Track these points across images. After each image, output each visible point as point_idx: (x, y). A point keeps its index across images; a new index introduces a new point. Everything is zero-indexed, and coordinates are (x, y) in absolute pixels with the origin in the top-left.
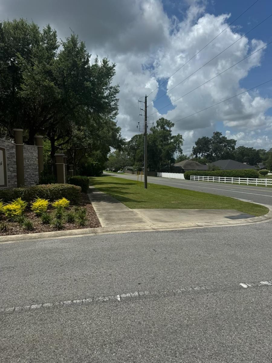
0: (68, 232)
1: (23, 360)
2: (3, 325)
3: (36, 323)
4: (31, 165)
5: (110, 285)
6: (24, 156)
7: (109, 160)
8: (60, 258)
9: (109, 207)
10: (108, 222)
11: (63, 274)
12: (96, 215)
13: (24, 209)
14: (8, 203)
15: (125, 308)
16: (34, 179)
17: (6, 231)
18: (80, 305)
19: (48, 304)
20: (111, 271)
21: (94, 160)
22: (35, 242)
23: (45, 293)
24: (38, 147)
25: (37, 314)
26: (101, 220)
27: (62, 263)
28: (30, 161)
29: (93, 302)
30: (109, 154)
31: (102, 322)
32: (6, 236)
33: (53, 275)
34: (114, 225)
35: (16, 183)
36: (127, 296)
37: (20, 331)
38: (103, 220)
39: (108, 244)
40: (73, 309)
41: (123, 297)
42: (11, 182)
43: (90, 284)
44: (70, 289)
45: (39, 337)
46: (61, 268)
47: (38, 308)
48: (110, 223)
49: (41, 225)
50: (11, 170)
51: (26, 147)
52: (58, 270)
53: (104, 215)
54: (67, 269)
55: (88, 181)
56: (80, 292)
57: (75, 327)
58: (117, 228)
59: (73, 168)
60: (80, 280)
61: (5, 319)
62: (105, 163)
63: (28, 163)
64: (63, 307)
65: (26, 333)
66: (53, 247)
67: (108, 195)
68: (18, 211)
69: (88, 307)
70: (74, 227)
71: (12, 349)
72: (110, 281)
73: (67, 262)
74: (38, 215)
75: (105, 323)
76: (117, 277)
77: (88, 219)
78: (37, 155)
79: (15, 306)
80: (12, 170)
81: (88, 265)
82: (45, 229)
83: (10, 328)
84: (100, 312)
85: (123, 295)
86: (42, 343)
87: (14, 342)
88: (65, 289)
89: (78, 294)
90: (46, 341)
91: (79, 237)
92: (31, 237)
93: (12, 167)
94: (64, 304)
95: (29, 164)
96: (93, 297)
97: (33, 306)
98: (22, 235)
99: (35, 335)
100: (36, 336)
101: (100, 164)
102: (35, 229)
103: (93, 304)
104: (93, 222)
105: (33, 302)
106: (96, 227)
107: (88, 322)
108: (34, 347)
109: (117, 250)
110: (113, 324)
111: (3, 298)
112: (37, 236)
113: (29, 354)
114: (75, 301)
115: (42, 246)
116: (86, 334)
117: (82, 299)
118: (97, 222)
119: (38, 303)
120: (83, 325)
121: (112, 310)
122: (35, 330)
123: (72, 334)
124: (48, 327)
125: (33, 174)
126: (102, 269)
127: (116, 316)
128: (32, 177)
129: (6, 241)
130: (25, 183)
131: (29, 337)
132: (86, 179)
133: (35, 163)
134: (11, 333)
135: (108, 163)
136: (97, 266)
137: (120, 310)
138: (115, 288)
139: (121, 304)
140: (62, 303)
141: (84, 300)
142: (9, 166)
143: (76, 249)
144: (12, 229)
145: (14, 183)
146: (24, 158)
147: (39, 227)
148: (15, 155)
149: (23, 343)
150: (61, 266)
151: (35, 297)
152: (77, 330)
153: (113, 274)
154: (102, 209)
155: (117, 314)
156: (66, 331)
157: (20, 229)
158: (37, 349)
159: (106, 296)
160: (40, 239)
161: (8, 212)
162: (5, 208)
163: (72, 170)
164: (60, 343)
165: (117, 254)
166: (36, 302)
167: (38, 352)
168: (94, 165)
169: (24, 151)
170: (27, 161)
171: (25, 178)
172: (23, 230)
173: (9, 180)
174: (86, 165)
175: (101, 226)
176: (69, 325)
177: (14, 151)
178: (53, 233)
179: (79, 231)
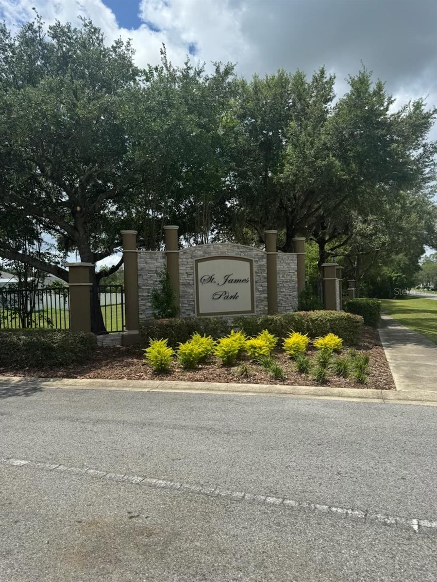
0: (336, 390)
1: (246, 577)
2: (227, 515)
3: (270, 527)
4: (287, 282)
5: (401, 497)
6: (277, 269)
7: (422, 270)
8: (319, 432)
9: (415, 355)
10: (410, 381)
11: (320, 458)
12: (387, 367)
13: (273, 347)
14: (253, 337)
15: (425, 547)
16: (290, 303)
17: (247, 377)
18: (343, 517)
19: (291, 501)
20: (405, 472)
21: (394, 270)
22: (284, 399)
23: (288, 483)
24: (297, 255)
25: (273, 513)
26: (396, 377)
27: (320, 439)
28: (285, 276)
29: (365, 519)
30: (422, 259)
31: (377, 559)
32: (246, 384)
33: (304, 457)
34: (421, 389)
35: (267, 308)
36: (433, 526)
37: (246, 531)
38: (400, 377)
39: (405, 423)
40: (329, 521)
41: (425, 527)
42: (259, 307)
43: (363, 486)
44: (328, 487)
45: (272, 550)
46: (318, 448)
47: (276, 505)
48: (413, 384)
49: (295, 374)
50: (259, 290)
51: (281, 255)
52: (313, 451)
53: (403, 368)
54: (328, 452)
55: (378, 308)
56: (345, 496)
57: (329, 553)
58: (426, 395)
59: (356, 284)
60: (346, 475)
61: (230, 507)
62: (415, 275)
63: (283, 279)
64: (314, 514)
65: (255, 537)
66: (309, 412)
67: (416, 333)
68: (264, 349)
69: (355, 525)
70: (347, 384)
71: (234, 555)
72: (403, 489)
73: (330, 440)
74: (293, 358)
75: (383, 564)
76: (417, 485)
77: (372, 373)
78: (296, 267)
79: (245, 492)
80: (262, 290)
81: (364, 452)
82: (300, 380)
83: (235, 522)
84: (377, 541)
85: (425, 523)
86: (275, 562)
87: (237, 546)
88: (320, 484)
89: (341, 499)
90: (281, 560)
91: (353, 402)
92: (280, 390)
93: (261, 286)
94: (316, 508)
95: (284, 281)
96: (367, 511)
97: (269, 498)
98: (268, 386)
99: (267, 544)
100: (267, 547)
101: (405, 277)
102: (286, 379)
103: (365, 522)
104: (381, 379)
105: (271, 492)
106: (386, 389)
107: (352, 552)
108: (263, 563)
109: (421, 435)
110: (398, 571)
111: (232, 476)
112: (289, 390)
113: (254, 571)
114: (334, 509)
115: (294, 407)
116: (347, 571)
117: (347, 509)
118: (388, 380)
119: (277, 496)
120: (344, 554)
121: (399, 544)
122: (268, 537)
123: (323, 563)
124: (288, 540)
125: (290, 295)
126: (388, 465)
127: (406, 557)
128: (288, 299)
129: (246, 392)
130: (279, 308)
131: (257, 545)
132: (375, 304)
133: (293, 278)
134: (235, 531)
135: (420, 275)
136: (380, 458)
137: (416, 550)
138: (409, 504)
139: (418, 538)
140: (313, 507)
141: (350, 511)
142: (258, 284)
143: (347, 421)
144: (255, 375)
145: (264, 308)
146: (277, 272)
147: (292, 377)
148: (265, 268)
149: (249, 551)
150: (319, 445)
151: (274, 485)
152: (332, 560)
153: (408, 477)
154: (402, 358)
155: (409, 555)
156: (314, 555)
157: (266, 377)
158: (267, 568)
159: (391, 516)
160: (292, 395)
161: (252, 350)
162: (249, 343)
163: (353, 289)
164: (302, 571)
165: (421, 444)
166: (275, 494)
167: (268, 573)
168: (394, 278)
169: (278, 262)
170: (281, 275)
171: (278, 300)
172: (270, 379)
173: (258, 303)
174: (379, 279)
175: (395, 388)
176: (320, 547)
177: (264, 262)
178: (313, 388)
179: (355, 391)
